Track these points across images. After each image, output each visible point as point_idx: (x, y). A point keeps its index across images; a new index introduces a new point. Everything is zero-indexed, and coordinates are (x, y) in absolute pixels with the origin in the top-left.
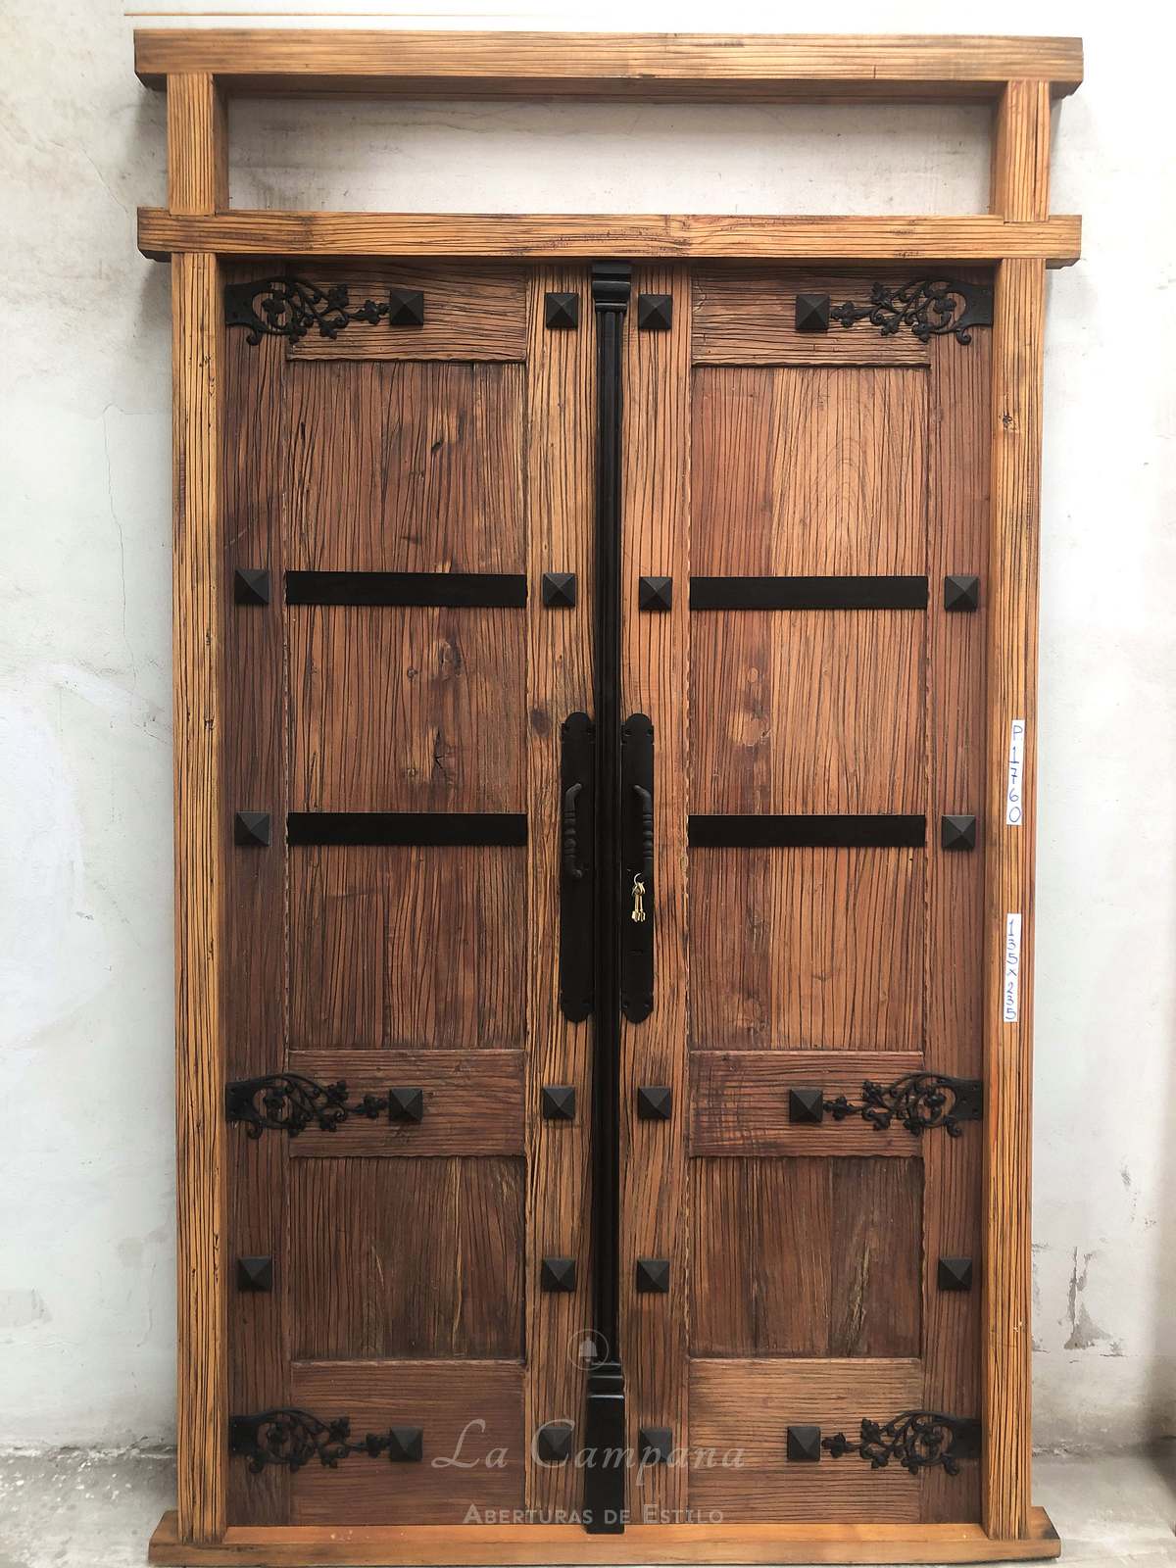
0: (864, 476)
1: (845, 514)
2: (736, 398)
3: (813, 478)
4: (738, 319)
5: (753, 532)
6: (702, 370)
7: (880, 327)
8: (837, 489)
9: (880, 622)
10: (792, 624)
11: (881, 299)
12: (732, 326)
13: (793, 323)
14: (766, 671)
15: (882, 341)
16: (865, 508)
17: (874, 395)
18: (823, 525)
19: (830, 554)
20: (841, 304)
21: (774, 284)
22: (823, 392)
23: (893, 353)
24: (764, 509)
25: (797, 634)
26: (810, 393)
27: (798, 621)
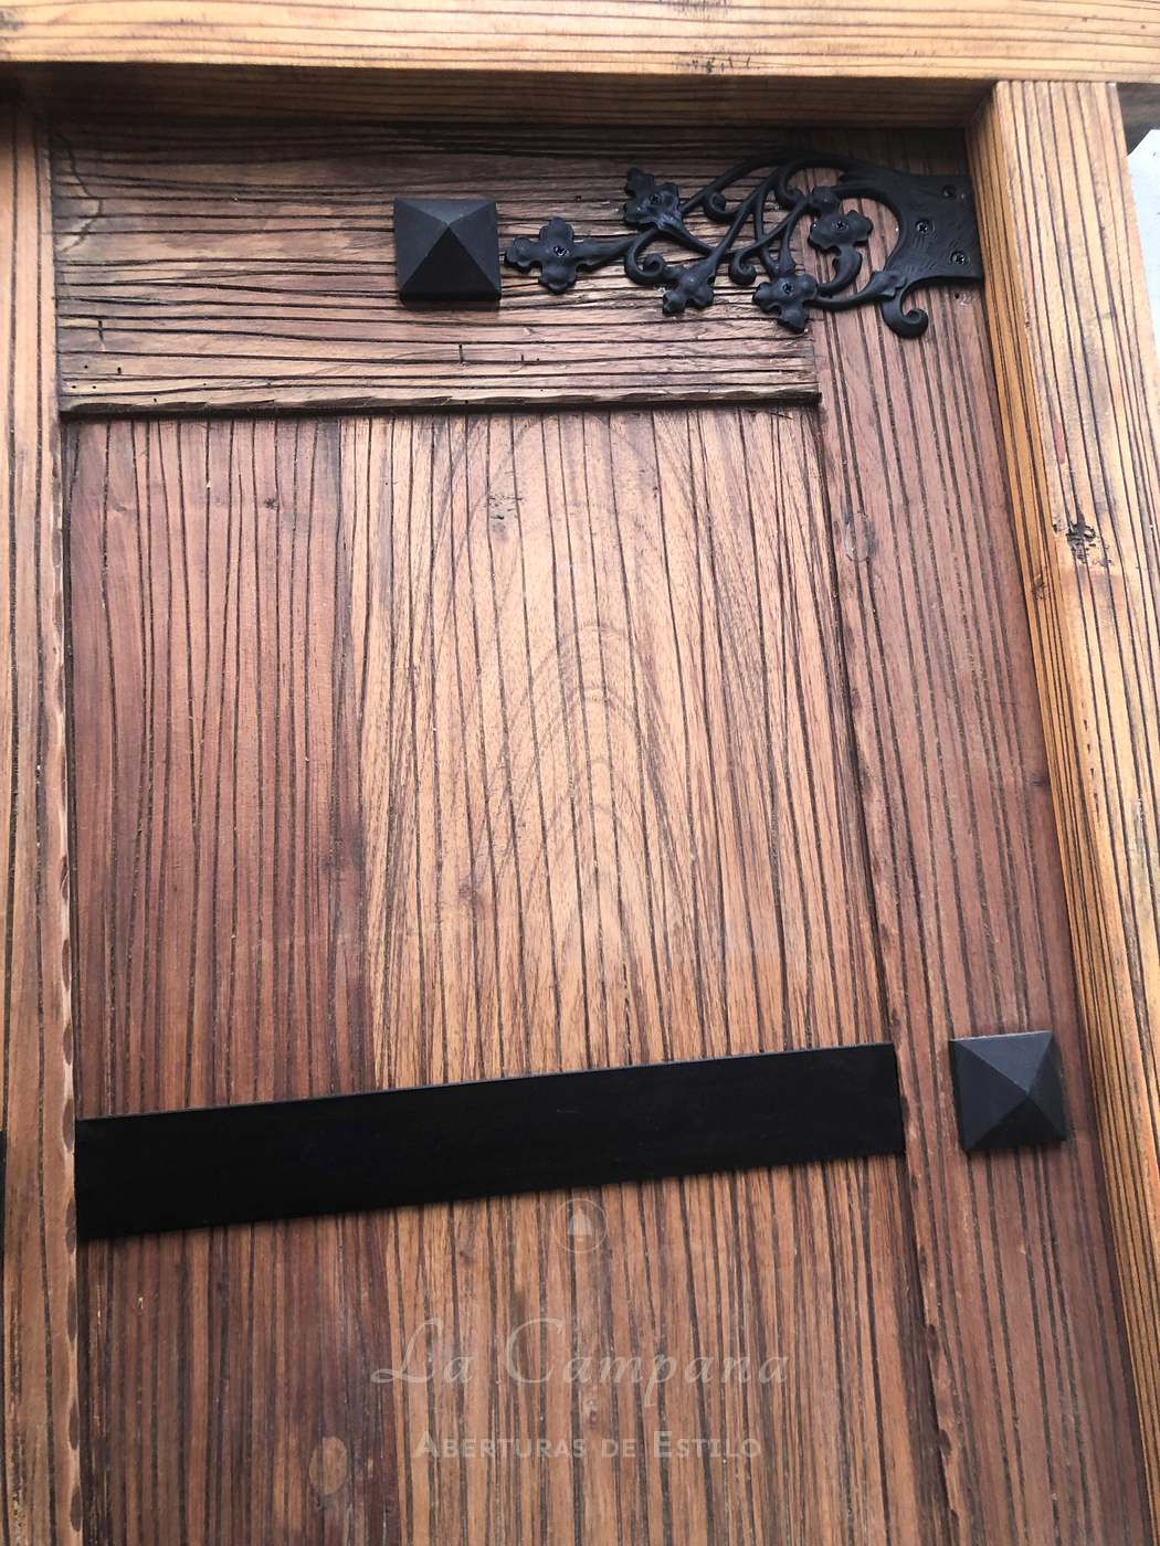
0: (653, 738)
1: (606, 861)
2: (219, 513)
3: (493, 751)
4: (210, 274)
5: (299, 942)
6: (99, 431)
7: (660, 292)
8: (574, 781)
9: (757, 1214)
10: (459, 1258)
11: (653, 211)
12: (192, 294)
13: (388, 284)
14: (377, 1443)
15: (668, 332)
16: (666, 834)
17: (658, 488)
18: (537, 899)
19: (570, 994)
20: (533, 229)
21: (320, 174)
22: (502, 486)
23: (705, 365)
24: (333, 863)
25: (481, 1287)
26: (460, 491)
27: (481, 1241)
